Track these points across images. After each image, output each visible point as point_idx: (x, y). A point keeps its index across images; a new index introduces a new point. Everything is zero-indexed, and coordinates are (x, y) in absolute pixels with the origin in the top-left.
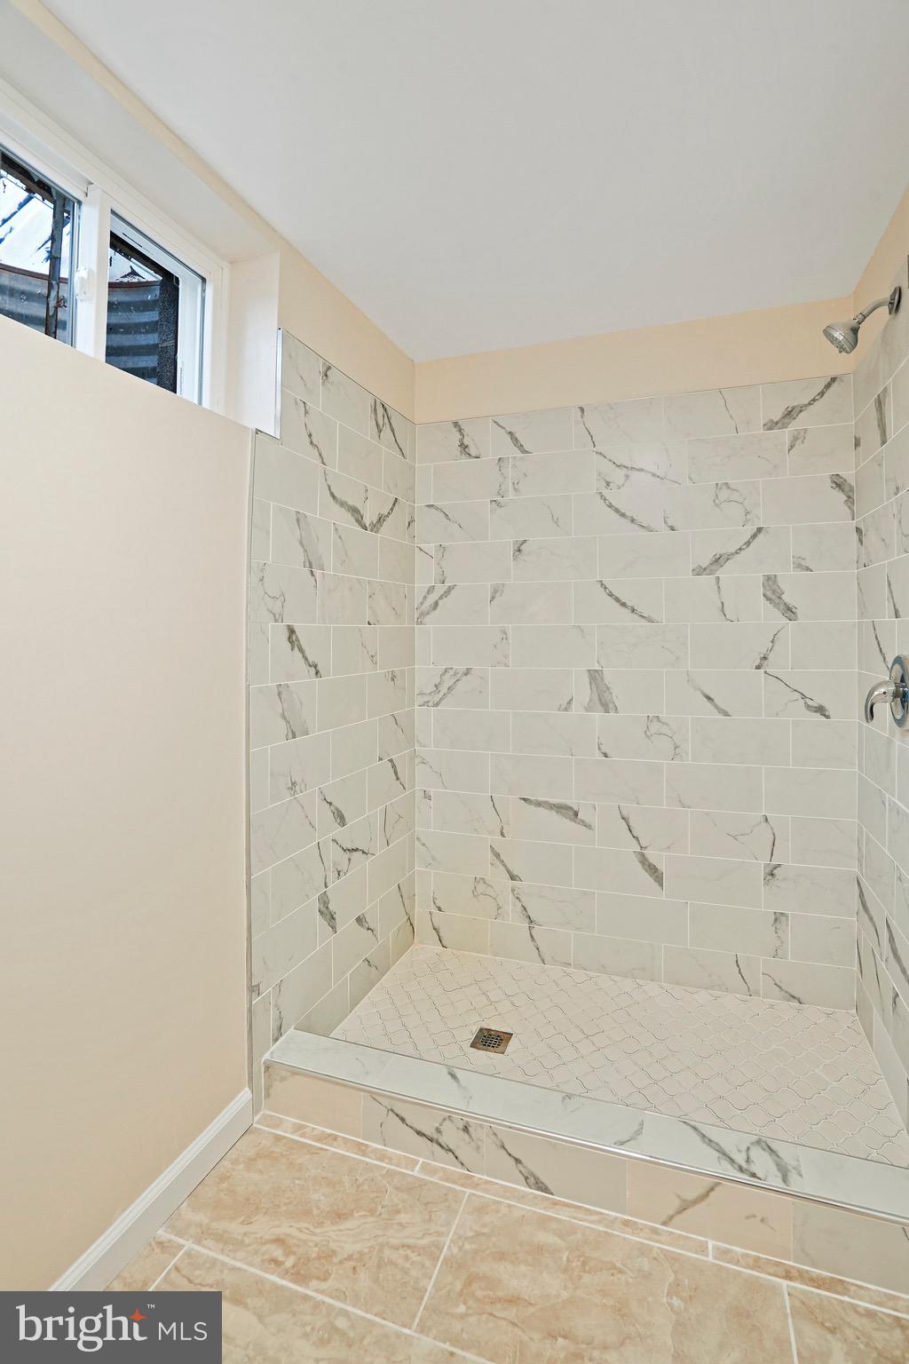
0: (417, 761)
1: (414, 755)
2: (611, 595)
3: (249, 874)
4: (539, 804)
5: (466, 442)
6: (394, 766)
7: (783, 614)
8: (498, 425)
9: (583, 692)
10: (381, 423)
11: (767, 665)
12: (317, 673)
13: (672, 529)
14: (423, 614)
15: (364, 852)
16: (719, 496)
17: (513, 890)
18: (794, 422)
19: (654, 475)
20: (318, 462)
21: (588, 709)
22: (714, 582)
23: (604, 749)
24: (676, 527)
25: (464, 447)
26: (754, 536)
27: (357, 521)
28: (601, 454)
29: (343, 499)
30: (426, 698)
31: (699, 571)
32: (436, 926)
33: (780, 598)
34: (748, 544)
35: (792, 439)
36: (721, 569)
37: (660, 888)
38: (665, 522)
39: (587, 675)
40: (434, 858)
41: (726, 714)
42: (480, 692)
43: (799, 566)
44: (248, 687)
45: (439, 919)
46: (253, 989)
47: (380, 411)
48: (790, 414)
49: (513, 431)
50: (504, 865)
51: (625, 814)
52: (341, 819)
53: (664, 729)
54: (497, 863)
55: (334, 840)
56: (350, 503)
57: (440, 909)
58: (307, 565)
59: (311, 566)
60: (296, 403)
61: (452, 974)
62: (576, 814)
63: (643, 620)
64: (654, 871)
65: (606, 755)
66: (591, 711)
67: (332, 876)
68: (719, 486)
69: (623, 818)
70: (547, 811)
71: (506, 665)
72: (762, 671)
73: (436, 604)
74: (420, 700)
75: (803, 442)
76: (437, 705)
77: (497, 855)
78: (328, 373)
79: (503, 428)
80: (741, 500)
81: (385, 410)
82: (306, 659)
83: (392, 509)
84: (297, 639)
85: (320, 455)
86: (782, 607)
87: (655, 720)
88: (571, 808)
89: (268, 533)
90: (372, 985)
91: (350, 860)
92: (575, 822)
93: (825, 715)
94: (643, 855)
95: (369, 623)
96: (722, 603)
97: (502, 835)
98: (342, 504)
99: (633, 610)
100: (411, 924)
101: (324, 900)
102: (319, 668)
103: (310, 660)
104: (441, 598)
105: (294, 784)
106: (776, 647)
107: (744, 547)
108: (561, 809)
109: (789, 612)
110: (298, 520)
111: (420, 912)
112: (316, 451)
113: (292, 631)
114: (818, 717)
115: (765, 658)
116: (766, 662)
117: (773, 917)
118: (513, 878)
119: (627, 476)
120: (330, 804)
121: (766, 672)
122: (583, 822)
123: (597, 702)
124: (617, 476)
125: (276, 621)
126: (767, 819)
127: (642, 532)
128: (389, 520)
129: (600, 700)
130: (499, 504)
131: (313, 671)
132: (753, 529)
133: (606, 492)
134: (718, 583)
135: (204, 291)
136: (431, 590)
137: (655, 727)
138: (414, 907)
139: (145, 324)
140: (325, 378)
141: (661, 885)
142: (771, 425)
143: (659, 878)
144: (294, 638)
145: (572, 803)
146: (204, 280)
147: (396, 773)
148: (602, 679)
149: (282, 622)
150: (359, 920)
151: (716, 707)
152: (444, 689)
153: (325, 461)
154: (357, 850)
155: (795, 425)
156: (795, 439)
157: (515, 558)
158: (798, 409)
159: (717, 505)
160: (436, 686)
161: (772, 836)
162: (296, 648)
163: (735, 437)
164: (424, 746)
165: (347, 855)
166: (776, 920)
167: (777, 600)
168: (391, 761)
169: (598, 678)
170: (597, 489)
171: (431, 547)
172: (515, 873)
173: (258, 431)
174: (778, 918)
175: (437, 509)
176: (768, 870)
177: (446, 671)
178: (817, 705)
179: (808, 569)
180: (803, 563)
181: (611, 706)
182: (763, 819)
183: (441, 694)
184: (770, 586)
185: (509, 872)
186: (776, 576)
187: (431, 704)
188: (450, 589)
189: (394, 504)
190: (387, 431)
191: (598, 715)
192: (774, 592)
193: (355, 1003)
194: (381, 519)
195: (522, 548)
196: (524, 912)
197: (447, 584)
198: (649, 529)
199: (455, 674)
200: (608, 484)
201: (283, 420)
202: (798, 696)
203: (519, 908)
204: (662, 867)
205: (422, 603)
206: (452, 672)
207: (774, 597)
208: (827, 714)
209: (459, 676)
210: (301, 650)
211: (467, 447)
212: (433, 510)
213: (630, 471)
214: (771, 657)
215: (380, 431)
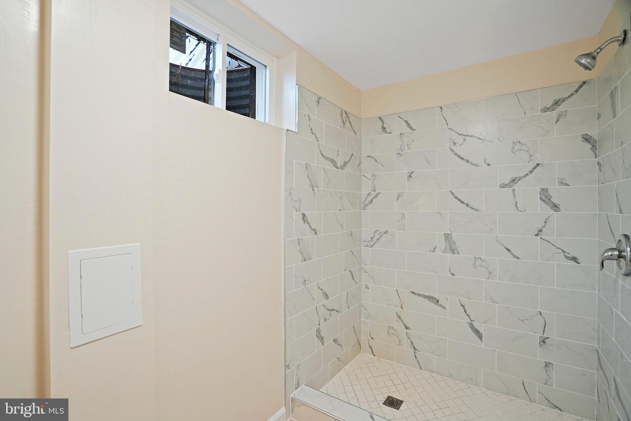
0: (363, 271)
1: (361, 269)
2: (456, 197)
3: (285, 319)
4: (419, 295)
5: (385, 126)
6: (351, 274)
7: (551, 208)
8: (400, 117)
9: (442, 244)
10: (344, 120)
11: (542, 235)
12: (315, 233)
13: (489, 165)
14: (366, 206)
15: (337, 311)
16: (515, 148)
17: (407, 334)
18: (559, 107)
19: (479, 138)
20: (315, 141)
21: (444, 252)
22: (512, 191)
23: (452, 272)
24: (490, 163)
25: (384, 128)
26: (535, 168)
27: (334, 165)
28: (451, 129)
29: (327, 156)
30: (367, 244)
31: (503, 186)
32: (371, 345)
33: (550, 200)
34: (531, 172)
35: (558, 116)
36: (515, 185)
37: (481, 342)
38: (485, 162)
39: (443, 236)
40: (370, 315)
41: (518, 258)
42: (392, 242)
43: (561, 183)
44: (285, 240)
45: (372, 342)
46: (287, 367)
47: (344, 115)
48: (557, 103)
49: (407, 120)
50: (403, 322)
51: (463, 304)
52: (327, 296)
53: (484, 264)
54: (399, 320)
55: (323, 306)
56: (330, 157)
57: (372, 338)
58: (311, 186)
59: (312, 187)
60: (305, 116)
61: (377, 369)
62: (438, 301)
63: (473, 210)
64: (477, 332)
65: (453, 275)
66: (445, 253)
67: (322, 321)
68: (515, 143)
69: (462, 305)
70: (424, 299)
71: (404, 230)
72: (539, 237)
73: (371, 201)
74: (364, 244)
75: (564, 117)
76: (372, 247)
77: (399, 317)
78: (319, 101)
79: (402, 119)
80: (527, 149)
81: (347, 114)
82: (311, 227)
83: (350, 159)
84: (307, 219)
85: (316, 137)
86: (551, 204)
87: (479, 259)
88: (435, 298)
89: (293, 173)
90: (340, 369)
91: (330, 314)
92: (437, 305)
93: (576, 262)
94: (472, 324)
95: (340, 210)
96: (516, 202)
97: (402, 308)
98: (327, 158)
99: (467, 205)
100: (359, 344)
101: (318, 331)
102: (317, 231)
103: (313, 227)
104: (374, 198)
105: (305, 281)
106: (547, 225)
107: (529, 174)
108: (430, 298)
109: (555, 207)
110: (306, 167)
111: (364, 340)
112: (314, 136)
113: (304, 215)
114: (572, 263)
115: (540, 231)
116: (541, 233)
117: (545, 364)
118: (407, 328)
119: (465, 140)
120: (322, 290)
121: (541, 238)
122: (441, 305)
123: (449, 249)
124: (460, 139)
125: (297, 211)
126: (541, 313)
127: (474, 167)
128: (349, 164)
129: (450, 248)
130: (400, 155)
131: (314, 232)
132: (534, 164)
133: (453, 148)
134: (514, 192)
135: (266, 71)
136: (369, 194)
137: (478, 262)
138: (361, 336)
139: (244, 86)
140: (318, 103)
141: (482, 340)
142: (545, 110)
143: (480, 336)
144: (305, 218)
145: (436, 296)
146: (266, 66)
147: (352, 276)
148: (451, 238)
149: (300, 211)
150: (334, 340)
151: (512, 254)
152: (375, 240)
153: (318, 140)
154: (334, 310)
155: (561, 108)
156: (560, 116)
157: (408, 180)
158: (562, 100)
159: (513, 153)
160: (371, 238)
161: (544, 322)
162: (306, 223)
163: (524, 117)
164: (366, 265)
165: (329, 312)
166: (546, 366)
167: (548, 201)
168: (350, 271)
169: (450, 238)
170: (449, 146)
171: (369, 175)
172: (408, 326)
173: (288, 130)
174: (547, 365)
175: (372, 157)
176: (542, 339)
177: (376, 231)
178: (572, 256)
179: (567, 185)
180: (564, 181)
181: (456, 251)
182: (539, 313)
183: (374, 242)
184: (544, 194)
185: (404, 325)
186: (547, 188)
187: (369, 246)
188: (378, 194)
189: (351, 156)
190: (348, 124)
191: (449, 255)
192: (546, 197)
193: (332, 376)
194: (345, 164)
195: (412, 175)
196: (412, 344)
197: (376, 192)
198: (476, 165)
199: (380, 233)
200: (455, 144)
201: (299, 124)
202: (561, 251)
203: (409, 342)
204: (482, 331)
205: (365, 200)
206: (379, 232)
207: (546, 199)
208: (578, 261)
209: (382, 234)
210: (308, 223)
211: (385, 128)
212: (370, 158)
213: (466, 137)
214: (544, 230)
215: (344, 124)
